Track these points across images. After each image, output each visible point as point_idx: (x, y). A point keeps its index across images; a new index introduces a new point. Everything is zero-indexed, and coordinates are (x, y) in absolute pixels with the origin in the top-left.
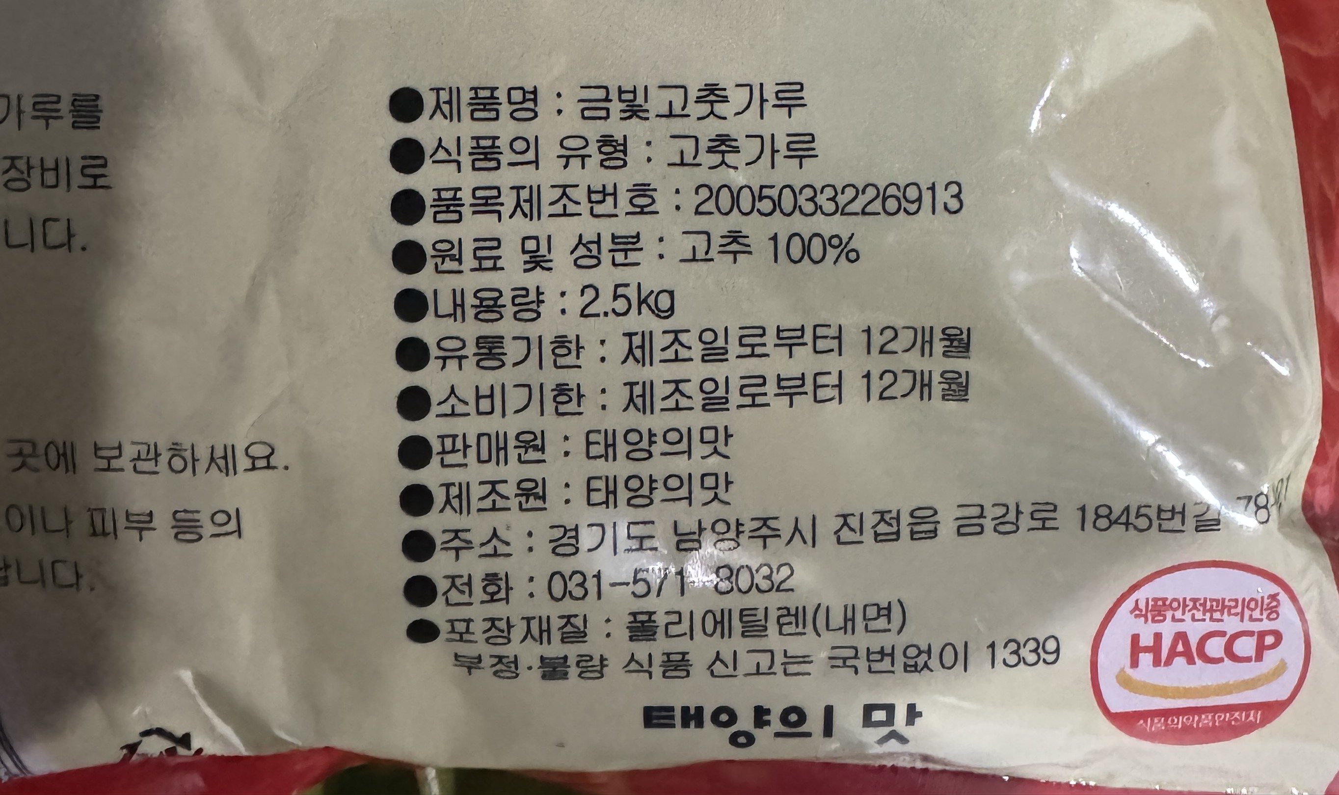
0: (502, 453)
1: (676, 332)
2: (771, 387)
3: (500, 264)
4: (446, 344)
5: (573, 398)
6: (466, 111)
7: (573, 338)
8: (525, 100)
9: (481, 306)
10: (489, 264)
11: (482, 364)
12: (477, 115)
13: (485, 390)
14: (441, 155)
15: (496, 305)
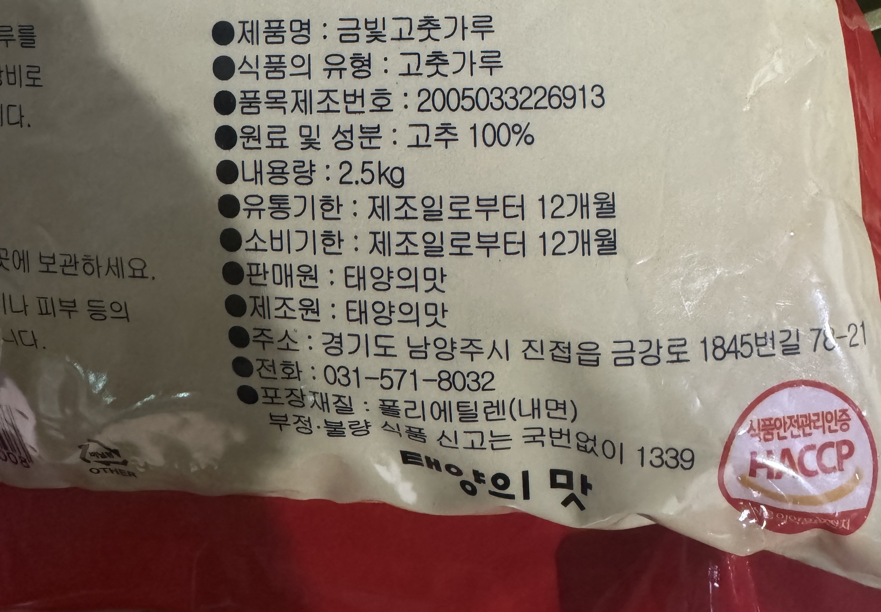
0: (289, 279)
1: (406, 198)
2: (473, 241)
3: (285, 143)
4: (250, 200)
5: (335, 241)
6: (262, 37)
7: (334, 197)
8: (302, 29)
9: (273, 173)
10: (277, 143)
11: (274, 215)
12: (270, 40)
13: (276, 234)
14: (246, 68)
15: (283, 173)
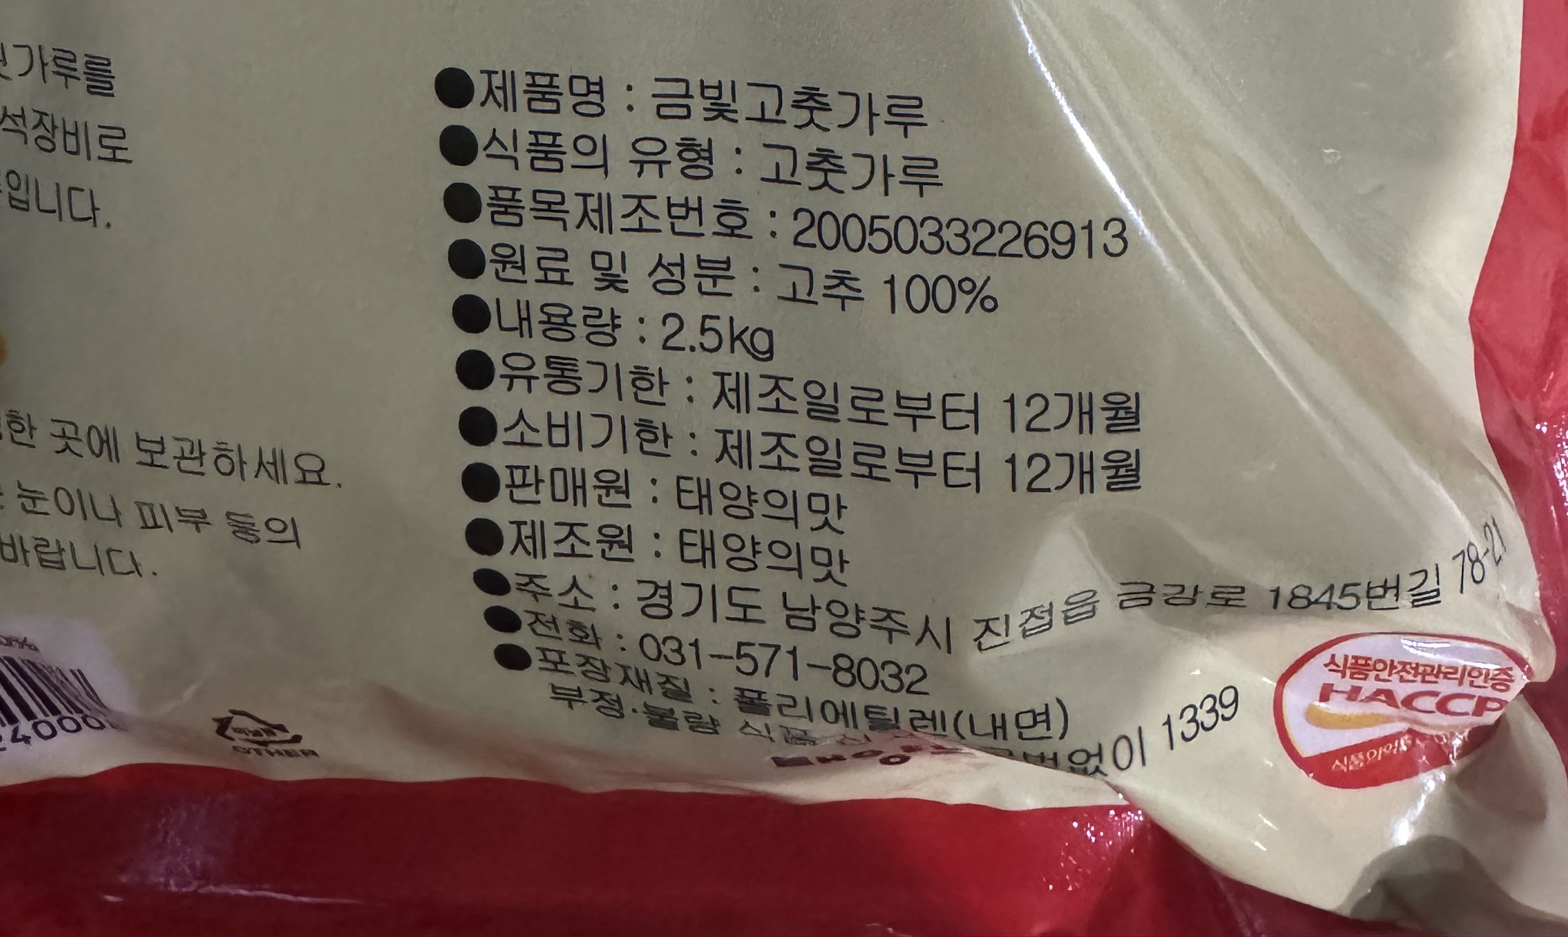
0: (579, 492)
1: (777, 379)
2: (891, 461)
3: (567, 277)
4: (512, 361)
5: (659, 436)
6: (522, 100)
7: (654, 370)
8: (589, 92)
9: (549, 322)
10: (554, 276)
11: (555, 387)
12: (535, 105)
13: (558, 419)
14: (495, 149)
15: (566, 324)
